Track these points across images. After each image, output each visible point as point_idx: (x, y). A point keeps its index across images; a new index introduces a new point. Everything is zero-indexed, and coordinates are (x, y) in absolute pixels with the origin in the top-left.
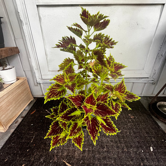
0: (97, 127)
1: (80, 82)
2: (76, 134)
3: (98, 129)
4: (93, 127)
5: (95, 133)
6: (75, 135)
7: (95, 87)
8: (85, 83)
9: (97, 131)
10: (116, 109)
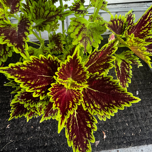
0: (88, 122)
1: (41, 13)
2: (54, 114)
3: (90, 127)
4: (82, 123)
5: (86, 137)
6: (52, 115)
7: (80, 27)
8: (55, 16)
9: (89, 130)
10: (122, 74)
